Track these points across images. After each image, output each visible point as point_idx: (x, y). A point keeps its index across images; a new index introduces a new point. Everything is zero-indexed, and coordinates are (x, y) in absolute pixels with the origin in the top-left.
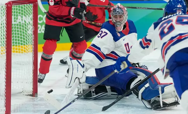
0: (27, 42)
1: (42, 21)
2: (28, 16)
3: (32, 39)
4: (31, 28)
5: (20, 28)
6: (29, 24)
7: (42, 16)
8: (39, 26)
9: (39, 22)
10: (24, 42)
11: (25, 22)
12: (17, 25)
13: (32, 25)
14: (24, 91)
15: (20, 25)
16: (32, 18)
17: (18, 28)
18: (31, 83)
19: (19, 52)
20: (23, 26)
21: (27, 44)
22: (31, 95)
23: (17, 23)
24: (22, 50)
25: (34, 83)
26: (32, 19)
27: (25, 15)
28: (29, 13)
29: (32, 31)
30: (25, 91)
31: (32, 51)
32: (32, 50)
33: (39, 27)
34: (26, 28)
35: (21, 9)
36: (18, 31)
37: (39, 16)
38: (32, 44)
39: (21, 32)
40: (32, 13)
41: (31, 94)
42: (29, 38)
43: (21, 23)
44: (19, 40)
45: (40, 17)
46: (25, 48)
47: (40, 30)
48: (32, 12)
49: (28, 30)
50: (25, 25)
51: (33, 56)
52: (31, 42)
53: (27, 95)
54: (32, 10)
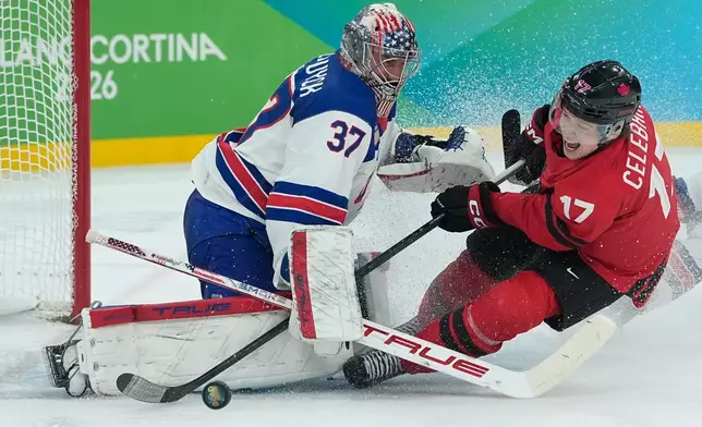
0: (53, 132)
1: (104, 58)
2: (54, 39)
3: (71, 118)
4: (65, 83)
5: (28, 82)
6: (58, 66)
7: (104, 41)
8: (94, 74)
9: (93, 59)
10: (42, 130)
11: (44, 58)
12: (18, 70)
13: (70, 71)
14: (42, 306)
15: (27, 71)
16: (69, 46)
17: (19, 80)
18: (68, 277)
19: (25, 167)
20: (37, 74)
21: (51, 136)
22: (66, 320)
23: (17, 64)
24: (34, 159)
25: (76, 276)
26: (70, 49)
27: (44, 36)
28: (59, 29)
29: (71, 91)
30: (47, 305)
31: (71, 163)
32: (70, 158)
33: (95, 79)
34: (47, 80)
35: (30, 12)
36: (20, 91)
37: (93, 41)
38: (70, 136)
39: (29, 93)
40: (70, 27)
41: (69, 314)
42: (59, 118)
43: (32, 64)
44: (22, 124)
45: (99, 44)
46: (43, 152)
47: (99, 90)
48: (69, 22)
49: (55, 88)
50: (46, 69)
51: (75, 179)
52: (66, 131)
53: (54, 320)
54: (70, 17)
